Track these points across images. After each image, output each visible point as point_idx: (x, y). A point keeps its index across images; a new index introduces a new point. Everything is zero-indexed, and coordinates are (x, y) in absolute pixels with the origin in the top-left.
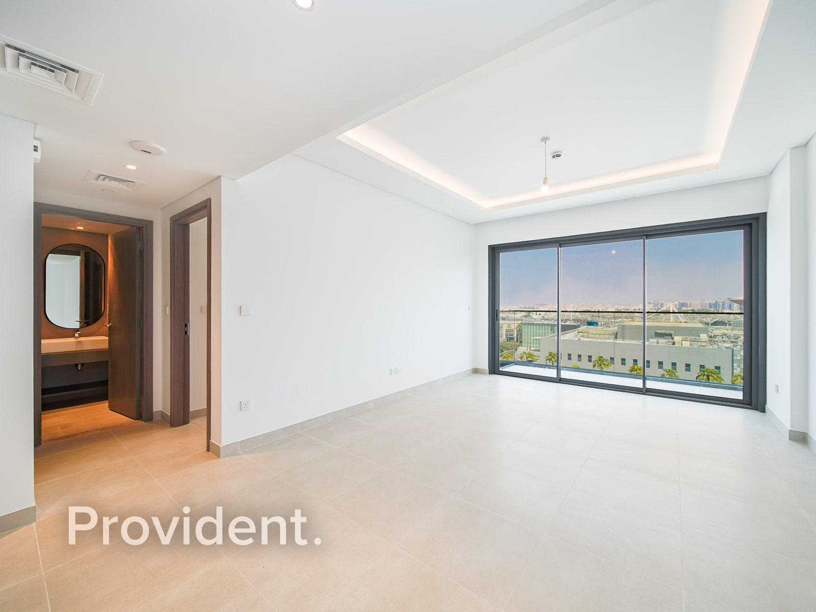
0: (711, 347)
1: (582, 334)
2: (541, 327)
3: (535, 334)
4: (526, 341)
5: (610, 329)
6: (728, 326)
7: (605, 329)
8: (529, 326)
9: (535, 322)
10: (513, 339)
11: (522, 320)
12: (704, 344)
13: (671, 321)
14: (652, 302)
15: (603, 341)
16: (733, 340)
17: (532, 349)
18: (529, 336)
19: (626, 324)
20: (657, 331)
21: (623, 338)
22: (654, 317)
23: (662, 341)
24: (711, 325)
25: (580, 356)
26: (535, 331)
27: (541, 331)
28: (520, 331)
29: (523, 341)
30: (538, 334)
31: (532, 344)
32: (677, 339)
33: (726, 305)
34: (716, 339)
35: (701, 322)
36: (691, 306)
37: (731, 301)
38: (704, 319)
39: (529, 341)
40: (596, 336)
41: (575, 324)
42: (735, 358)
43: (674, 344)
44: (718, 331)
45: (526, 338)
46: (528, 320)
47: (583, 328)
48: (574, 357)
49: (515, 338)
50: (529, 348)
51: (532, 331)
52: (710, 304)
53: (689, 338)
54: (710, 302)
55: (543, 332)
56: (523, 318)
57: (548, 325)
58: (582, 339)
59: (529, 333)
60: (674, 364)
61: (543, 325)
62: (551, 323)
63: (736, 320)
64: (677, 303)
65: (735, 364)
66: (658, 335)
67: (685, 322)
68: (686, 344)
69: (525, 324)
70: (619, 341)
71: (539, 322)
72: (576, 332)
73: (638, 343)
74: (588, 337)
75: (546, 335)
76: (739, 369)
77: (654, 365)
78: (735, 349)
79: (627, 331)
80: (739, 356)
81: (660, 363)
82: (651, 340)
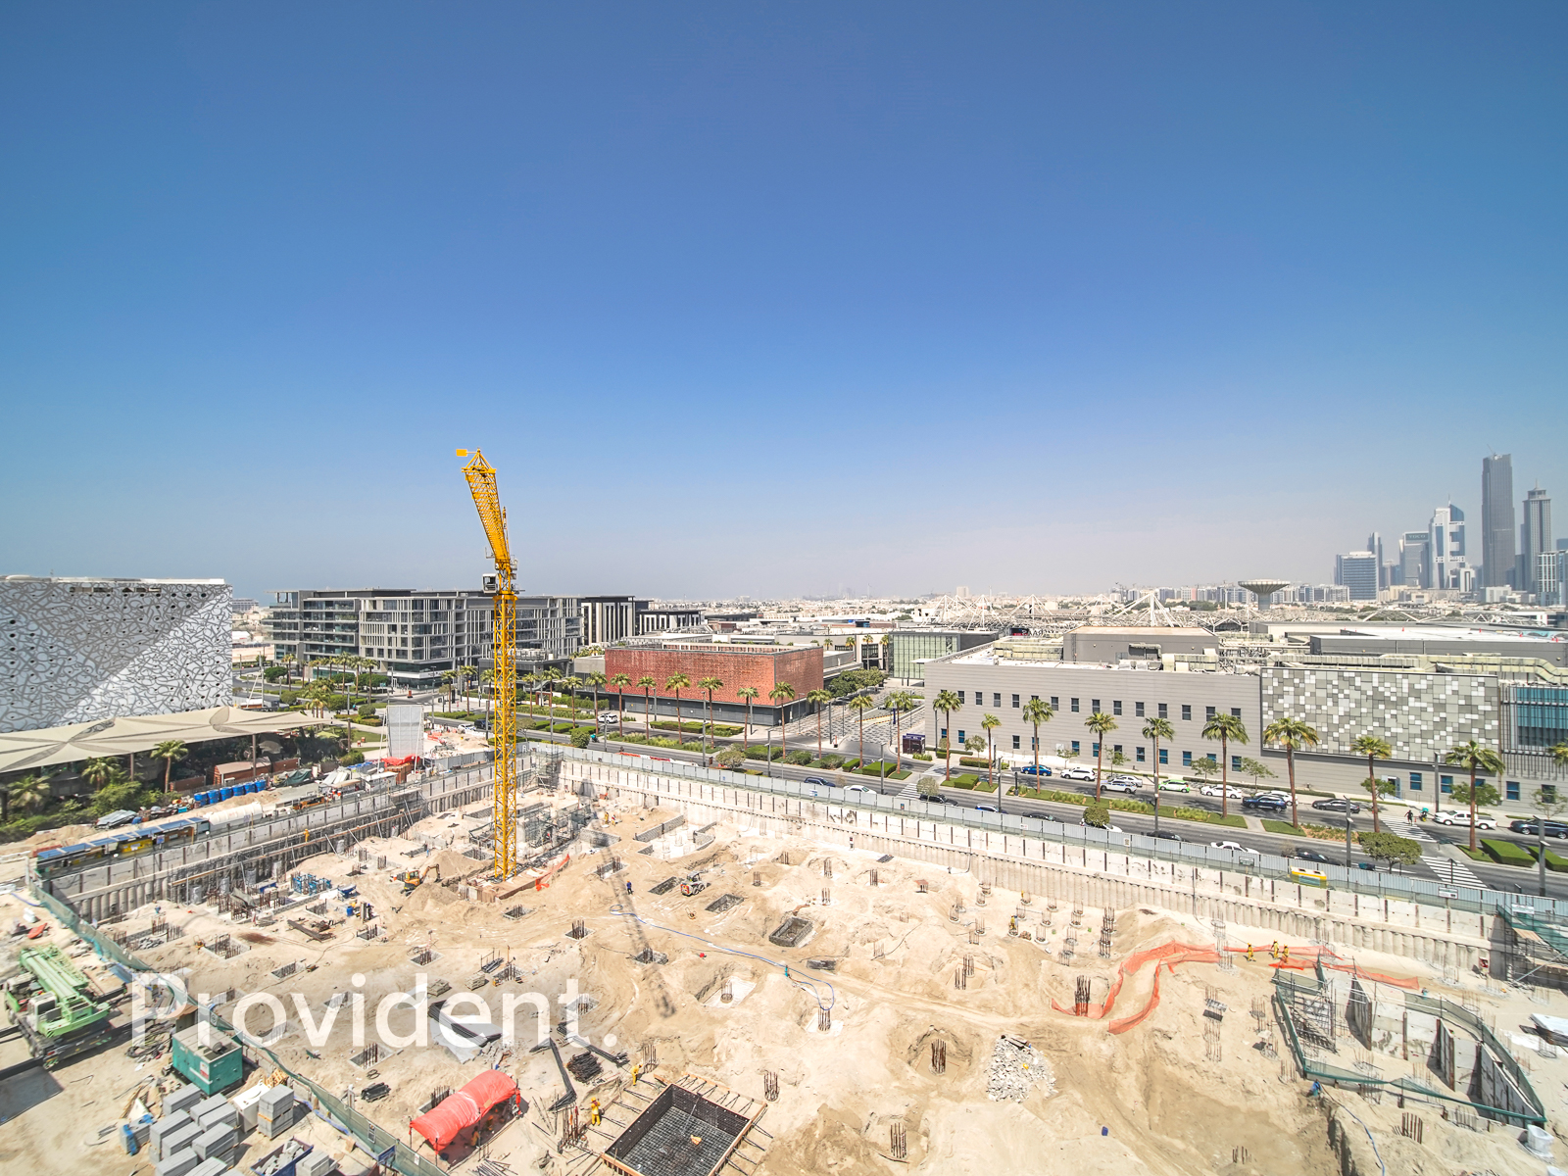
0: (1223, 672)
1: (1000, 652)
2: (927, 639)
3: (917, 653)
4: (901, 667)
5: (1049, 642)
6: (1242, 632)
7: (1041, 642)
8: (906, 638)
9: (917, 631)
10: (876, 663)
11: (894, 626)
12: (1212, 667)
13: (1152, 624)
14: (1118, 589)
15: (1039, 665)
16: (1258, 658)
17: (912, 682)
18: (906, 657)
19: (1078, 631)
20: (1133, 645)
21: (1075, 659)
22: (1125, 617)
23: (1142, 662)
24: (1217, 630)
25: (997, 696)
26: (917, 647)
27: (927, 647)
28: (889, 647)
29: (896, 667)
30: (922, 653)
31: (912, 673)
32: (1167, 658)
33: (1235, 594)
34: (1230, 658)
35: (1200, 625)
36: (1179, 597)
37: (1244, 586)
38: (1205, 620)
39: (907, 667)
40: (1027, 655)
41: (989, 633)
42: (1264, 692)
43: (1161, 668)
44: (1233, 642)
45: (901, 661)
46: (905, 626)
47: (1003, 640)
48: (989, 699)
49: (881, 662)
50: (905, 681)
51: (911, 647)
52: (1209, 591)
53: (1187, 656)
54: (1209, 588)
55: (933, 648)
56: (896, 622)
57: (940, 635)
58: (1003, 663)
59: (906, 652)
60: (1163, 707)
61: (930, 635)
62: (946, 631)
63: (1254, 621)
64: (1158, 590)
65: (1265, 704)
66: (1135, 652)
67: (1176, 626)
68: (1183, 668)
69: (898, 634)
70: (1069, 665)
71: (925, 631)
72: (991, 649)
73: (1100, 668)
74: (1012, 658)
75: (938, 654)
76: (1271, 713)
77: (1129, 708)
78: (1264, 675)
79: (1080, 645)
80: (1270, 688)
81: (1140, 705)
82: (1122, 662)
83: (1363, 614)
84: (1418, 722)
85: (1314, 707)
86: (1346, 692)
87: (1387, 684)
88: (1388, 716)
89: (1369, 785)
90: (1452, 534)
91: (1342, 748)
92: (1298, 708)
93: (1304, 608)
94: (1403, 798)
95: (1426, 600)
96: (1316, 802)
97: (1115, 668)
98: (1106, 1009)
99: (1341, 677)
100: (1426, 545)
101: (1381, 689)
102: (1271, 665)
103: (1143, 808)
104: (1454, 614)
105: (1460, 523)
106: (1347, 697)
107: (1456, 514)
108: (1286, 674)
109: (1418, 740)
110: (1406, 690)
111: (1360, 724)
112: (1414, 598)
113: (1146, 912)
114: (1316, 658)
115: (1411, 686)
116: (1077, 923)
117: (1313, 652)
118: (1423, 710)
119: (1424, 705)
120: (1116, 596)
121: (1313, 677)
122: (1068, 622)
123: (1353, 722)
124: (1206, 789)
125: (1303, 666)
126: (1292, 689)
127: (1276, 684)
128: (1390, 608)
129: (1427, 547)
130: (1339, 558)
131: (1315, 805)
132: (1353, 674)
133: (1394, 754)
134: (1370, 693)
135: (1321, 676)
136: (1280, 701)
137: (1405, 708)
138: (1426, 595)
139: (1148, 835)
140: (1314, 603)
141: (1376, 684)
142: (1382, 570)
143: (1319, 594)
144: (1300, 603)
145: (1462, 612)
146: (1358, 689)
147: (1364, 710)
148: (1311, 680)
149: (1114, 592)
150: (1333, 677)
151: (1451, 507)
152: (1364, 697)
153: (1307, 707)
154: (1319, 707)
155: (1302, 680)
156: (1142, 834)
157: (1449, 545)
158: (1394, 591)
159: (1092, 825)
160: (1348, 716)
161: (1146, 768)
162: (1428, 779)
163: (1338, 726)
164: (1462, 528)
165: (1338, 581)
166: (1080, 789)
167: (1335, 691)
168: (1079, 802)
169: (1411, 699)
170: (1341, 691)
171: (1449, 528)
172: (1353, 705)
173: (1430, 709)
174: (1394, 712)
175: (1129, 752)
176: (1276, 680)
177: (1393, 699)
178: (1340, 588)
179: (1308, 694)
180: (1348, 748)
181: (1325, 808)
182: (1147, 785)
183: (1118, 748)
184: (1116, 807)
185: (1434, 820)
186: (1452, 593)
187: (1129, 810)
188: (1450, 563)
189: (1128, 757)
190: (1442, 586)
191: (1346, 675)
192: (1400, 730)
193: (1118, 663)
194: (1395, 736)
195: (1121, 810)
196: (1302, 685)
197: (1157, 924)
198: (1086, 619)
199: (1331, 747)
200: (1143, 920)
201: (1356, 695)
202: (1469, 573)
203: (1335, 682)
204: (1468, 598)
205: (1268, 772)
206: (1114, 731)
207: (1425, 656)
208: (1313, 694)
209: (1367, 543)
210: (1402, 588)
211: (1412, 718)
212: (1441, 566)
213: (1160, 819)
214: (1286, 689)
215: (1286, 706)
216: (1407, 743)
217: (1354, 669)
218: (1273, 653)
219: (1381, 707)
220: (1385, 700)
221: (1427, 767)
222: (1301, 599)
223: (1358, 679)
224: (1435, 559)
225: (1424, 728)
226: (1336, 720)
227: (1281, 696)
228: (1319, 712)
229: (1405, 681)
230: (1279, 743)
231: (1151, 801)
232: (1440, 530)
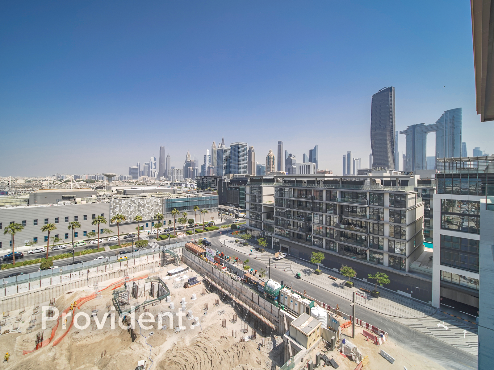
0: (98, 203)
5: (21, 197)
6: (103, 189)
7: (16, 197)
12: (94, 201)
13: (71, 188)
14: (56, 175)
15: (14, 207)
16: (109, 197)
19: (37, 192)
20: (64, 196)
21: (35, 204)
22: (60, 185)
23: (68, 202)
24: (95, 189)
32: (78, 200)
33: (101, 178)
34: (101, 198)
35: (90, 187)
36: (81, 178)
37: (104, 175)
38: (91, 186)
40: (7, 204)
42: (111, 207)
43: (76, 203)
44: (101, 192)
52: (92, 176)
53: (85, 198)
54: (92, 175)
60: (76, 217)
63: (107, 186)
64: (73, 176)
65: (111, 211)
66: (64, 198)
67: (81, 188)
68: (84, 202)
70: (32, 206)
73: (48, 206)
76: (113, 213)
77: (62, 220)
78: (111, 202)
79: (38, 198)
80: (113, 206)
81: (67, 218)
82: (59, 203)
83: (136, 183)
84: (148, 210)
85: (124, 210)
86: (132, 204)
87: (142, 201)
88: (142, 210)
89: (137, 229)
90: (154, 164)
91: (131, 220)
92: (120, 211)
93: (121, 182)
94: (145, 230)
95: (149, 180)
96: (124, 237)
97: (56, 205)
98: (51, 339)
99: (131, 201)
100: (149, 165)
101: (140, 203)
102: (113, 199)
103: (68, 256)
104: (154, 183)
105: (155, 161)
106: (133, 206)
107: (155, 159)
108: (117, 201)
109: (148, 215)
110: (145, 202)
111: (135, 213)
112: (146, 179)
113: (69, 293)
114: (125, 196)
115: (147, 201)
116: (36, 312)
117: (124, 194)
118: (149, 207)
119: (149, 206)
120: (55, 178)
121: (124, 201)
122: (31, 188)
123: (134, 213)
124: (92, 242)
125: (122, 199)
126: (119, 205)
127: (114, 204)
128: (141, 182)
129: (149, 166)
130: (130, 168)
131: (125, 238)
132: (134, 200)
133: (143, 219)
134: (138, 204)
135: (126, 201)
136: (116, 209)
137: (145, 207)
138: (149, 178)
139: (70, 264)
140: (124, 180)
141: (139, 202)
142: (140, 172)
143: (125, 178)
144: (120, 180)
145: (156, 183)
146: (135, 203)
147: (136, 209)
148: (124, 202)
149: (54, 176)
150: (129, 201)
151: (154, 157)
152: (137, 205)
153: (123, 210)
154: (126, 210)
155: (122, 203)
156: (67, 265)
157: (154, 167)
158: (143, 177)
159: (45, 269)
160: (133, 211)
161: (70, 240)
162: (150, 224)
163: (130, 214)
164: (156, 162)
165: (130, 174)
166: (38, 257)
167: (130, 205)
168: (37, 262)
169: (147, 205)
170: (131, 204)
171: (154, 162)
172: (134, 208)
173: (150, 207)
174: (143, 208)
175: (62, 236)
176: (114, 203)
177: (143, 205)
178: (130, 176)
179: (123, 206)
180: (132, 220)
181: (127, 238)
182: (70, 247)
183: (57, 236)
184: (56, 258)
185: (151, 234)
186: (154, 178)
187: (62, 258)
188: (153, 171)
189: (61, 238)
190: (152, 176)
191: (132, 200)
192: (144, 213)
193: (57, 203)
194: (143, 215)
195: (58, 259)
196: (121, 204)
197: (74, 295)
198: (41, 186)
199: (128, 220)
200: (68, 296)
201: (135, 205)
202: (157, 173)
203: (130, 202)
204: (156, 179)
205: (111, 231)
206: (55, 230)
207: (149, 193)
208: (124, 206)
209: (137, 164)
210: (144, 176)
211: (147, 209)
212: (152, 171)
213: (75, 257)
214: (117, 206)
215: (117, 211)
216: (145, 216)
217: (134, 198)
218: (113, 195)
219: (140, 207)
220: (141, 206)
221: (149, 221)
222: (120, 179)
223: (135, 201)
224: (151, 170)
225: (149, 211)
226: (130, 213)
227: (116, 208)
228: (126, 211)
229: (145, 200)
230: (115, 222)
231: (71, 252)
232: (152, 162)
